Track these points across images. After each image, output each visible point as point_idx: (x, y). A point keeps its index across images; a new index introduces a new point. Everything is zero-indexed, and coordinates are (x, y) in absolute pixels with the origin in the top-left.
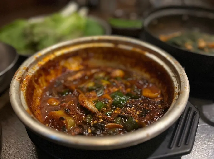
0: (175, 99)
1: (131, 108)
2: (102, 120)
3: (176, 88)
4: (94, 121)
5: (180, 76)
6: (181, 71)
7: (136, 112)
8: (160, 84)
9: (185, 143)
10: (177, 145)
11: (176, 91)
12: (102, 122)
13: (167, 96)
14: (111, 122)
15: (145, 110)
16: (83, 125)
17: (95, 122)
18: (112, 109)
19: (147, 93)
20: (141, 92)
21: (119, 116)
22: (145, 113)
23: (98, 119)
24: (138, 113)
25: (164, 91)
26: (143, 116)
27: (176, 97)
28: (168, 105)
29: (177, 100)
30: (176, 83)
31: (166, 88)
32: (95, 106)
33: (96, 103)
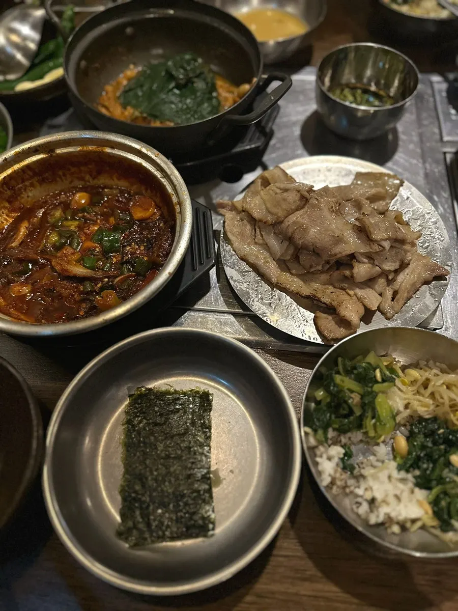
0: (178, 213)
1: (130, 245)
2: (106, 280)
3: (172, 195)
4: (96, 285)
5: (171, 177)
6: (169, 168)
7: (139, 247)
8: (149, 191)
9: (208, 257)
10: (201, 264)
11: (174, 199)
12: (108, 282)
13: (166, 207)
14: (117, 277)
15: (149, 240)
16: (88, 297)
17: (99, 285)
18: (107, 259)
19: (139, 214)
20: (131, 216)
21: (123, 263)
22: (150, 245)
23: (101, 280)
24: (142, 248)
25: (158, 200)
26: (149, 249)
27: (177, 208)
28: (173, 222)
29: (180, 213)
30: (169, 189)
31: (158, 194)
32: (84, 266)
33: (82, 262)
